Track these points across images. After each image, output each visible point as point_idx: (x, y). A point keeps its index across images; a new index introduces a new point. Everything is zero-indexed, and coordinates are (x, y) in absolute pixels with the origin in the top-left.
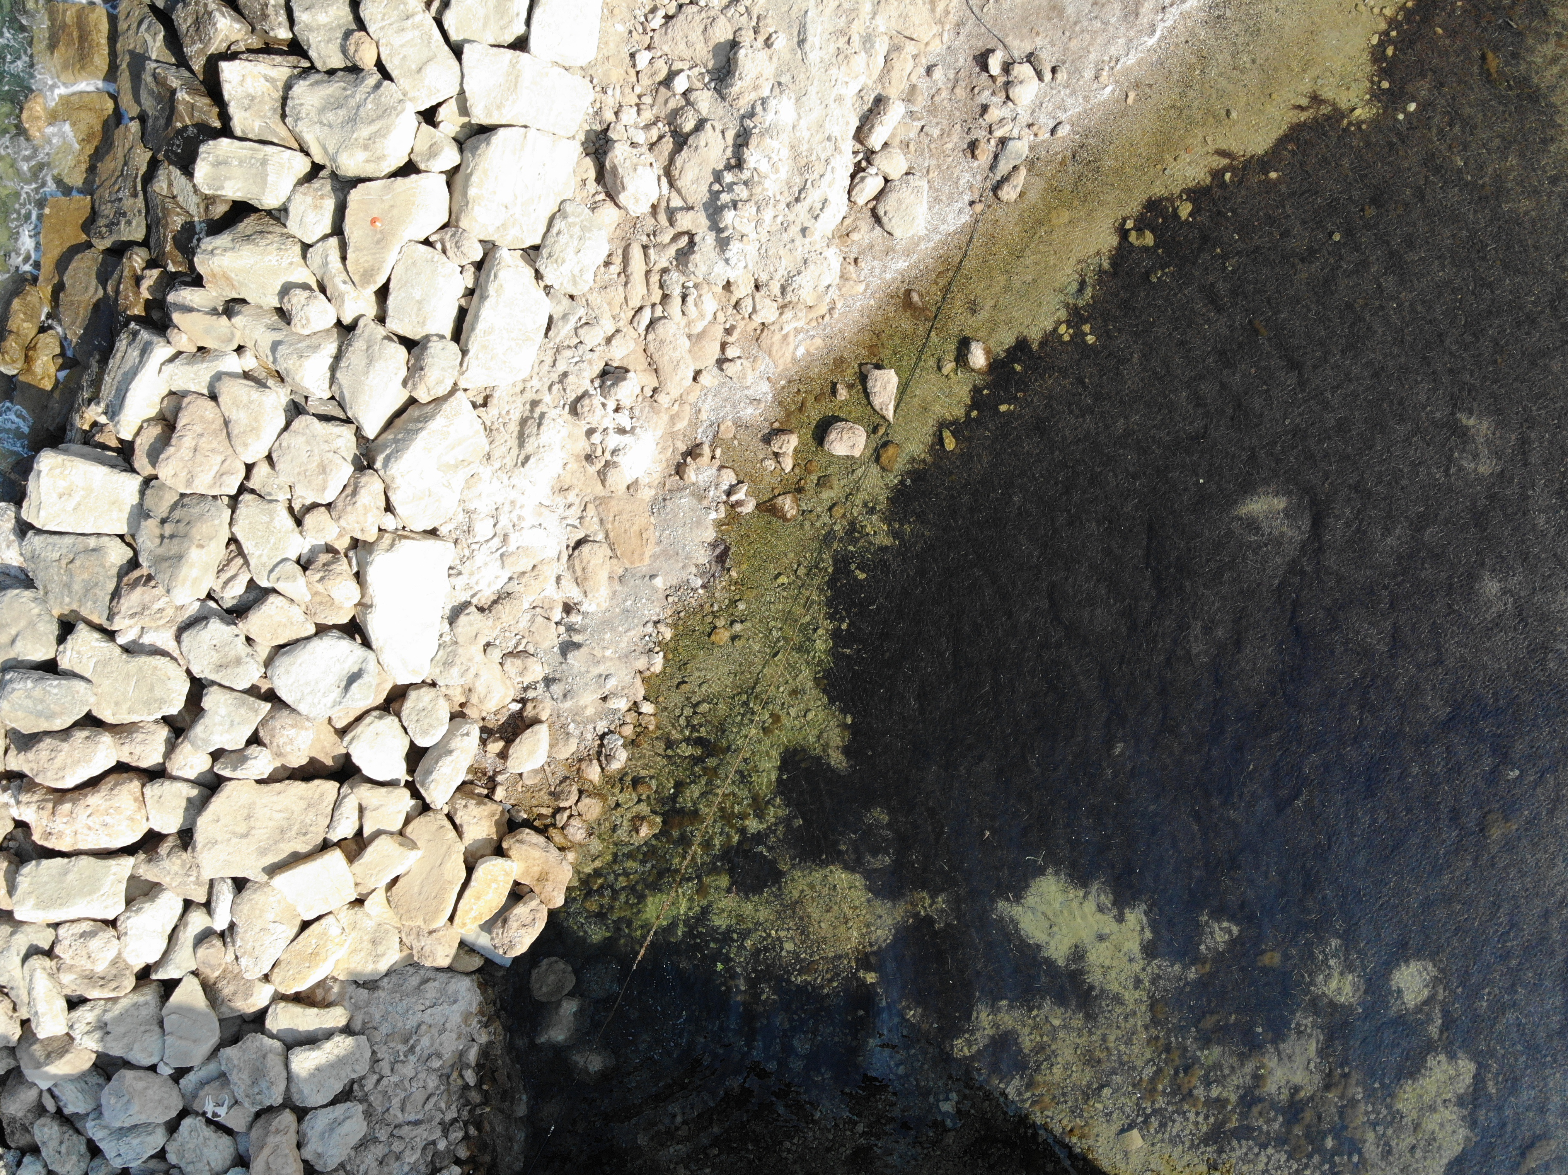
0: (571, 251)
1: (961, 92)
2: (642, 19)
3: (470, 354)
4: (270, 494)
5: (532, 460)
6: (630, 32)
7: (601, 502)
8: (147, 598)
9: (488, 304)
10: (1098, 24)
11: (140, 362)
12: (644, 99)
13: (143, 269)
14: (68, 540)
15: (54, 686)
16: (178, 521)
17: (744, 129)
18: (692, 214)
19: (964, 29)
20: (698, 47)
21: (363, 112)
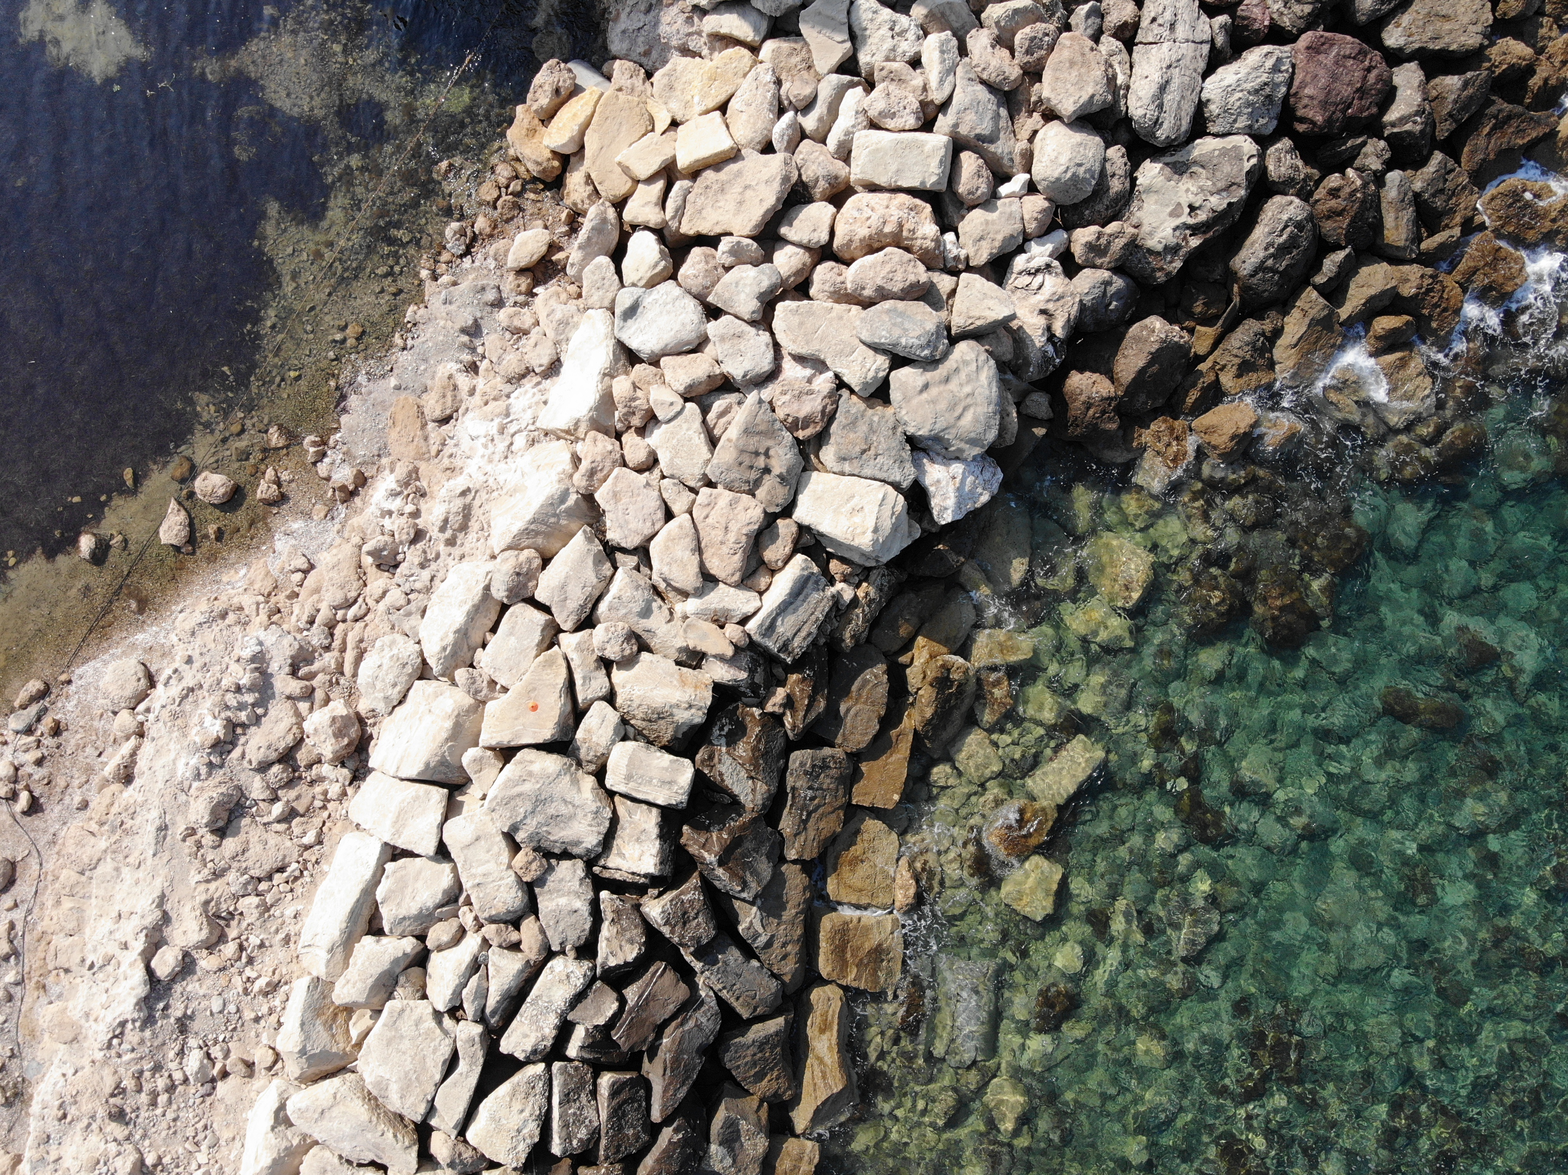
1: (61, 782)
2: (305, 873)
3: (483, 583)
5: (458, 492)
6: (317, 862)
7: (422, 456)
8: (795, 406)
9: (457, 626)
11: (774, 621)
12: (320, 804)
13: (784, 714)
14: (867, 472)
15: (883, 337)
16: (751, 467)
17: (221, 755)
18: (287, 692)
19: (48, 837)
20: (257, 837)
21: (529, 806)
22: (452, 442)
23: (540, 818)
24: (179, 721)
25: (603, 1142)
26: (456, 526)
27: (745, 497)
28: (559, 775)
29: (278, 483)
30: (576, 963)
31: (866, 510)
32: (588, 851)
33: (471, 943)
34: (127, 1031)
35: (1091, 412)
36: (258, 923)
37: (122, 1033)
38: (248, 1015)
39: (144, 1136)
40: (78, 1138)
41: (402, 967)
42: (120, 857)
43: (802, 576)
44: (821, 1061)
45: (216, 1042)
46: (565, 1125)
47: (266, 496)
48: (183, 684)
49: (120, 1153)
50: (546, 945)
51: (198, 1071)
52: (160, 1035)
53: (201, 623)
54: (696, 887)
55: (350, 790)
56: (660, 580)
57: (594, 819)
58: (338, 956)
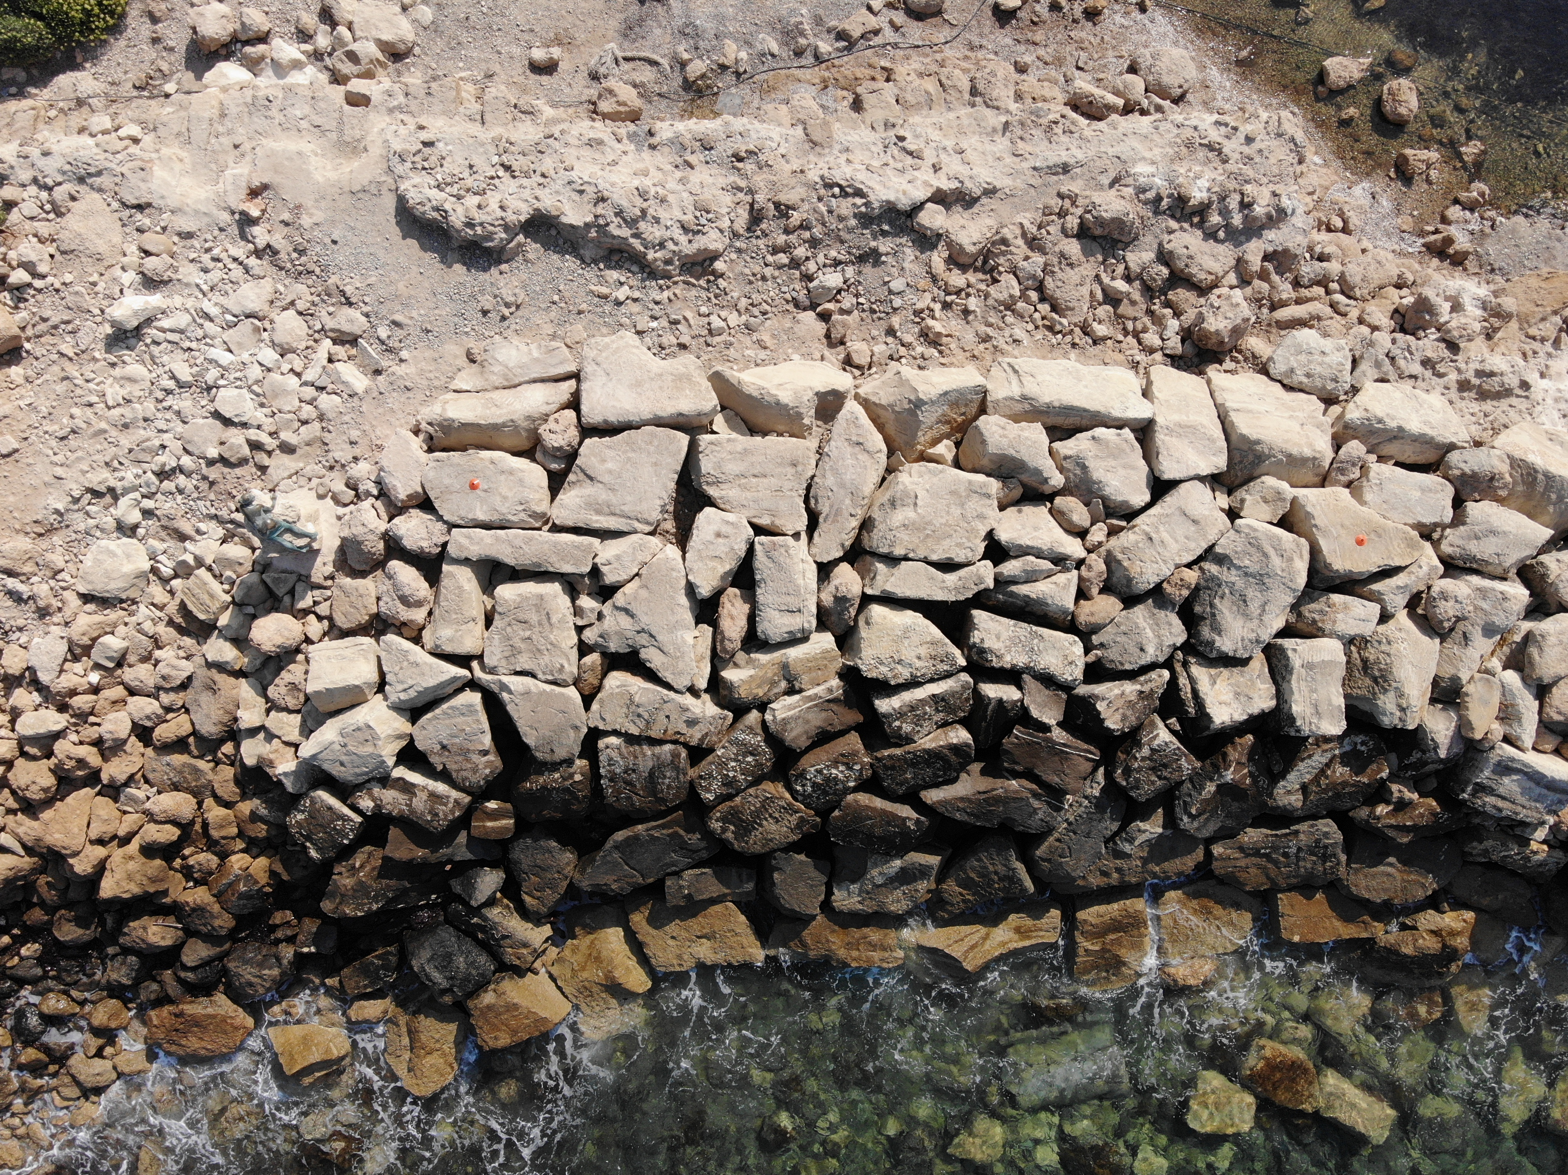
1: (1039, 36)
2: (1060, 336)
3: (1454, 440)
6: (1074, 345)
7: (1524, 321)
9: (1406, 426)
11: (1517, 770)
12: (1130, 328)
13: (1388, 802)
17: (1169, 208)
18: (1248, 257)
19: (976, 41)
20: (1085, 273)
21: (1254, 568)
22: (1551, 350)
23: (1240, 583)
24: (1184, 150)
25: (897, 751)
26: (1486, 387)
28: (1291, 590)
29: (1427, 167)
30: (1082, 666)
32: (1211, 644)
33: (1074, 548)
34: (850, 199)
36: (990, 302)
37: (847, 195)
38: (896, 321)
39: (739, 251)
40: (722, 181)
41: (1026, 479)
42: (1020, 133)
44: (986, 937)
45: (857, 295)
46: (912, 708)
47: (1411, 162)
48: (1225, 142)
49: (721, 231)
50: (1096, 629)
51: (823, 287)
52: (852, 235)
53: (1293, 140)
54: (1194, 769)
55: (1158, 356)
56: (1523, 633)
57: (1251, 641)
58: (1018, 407)
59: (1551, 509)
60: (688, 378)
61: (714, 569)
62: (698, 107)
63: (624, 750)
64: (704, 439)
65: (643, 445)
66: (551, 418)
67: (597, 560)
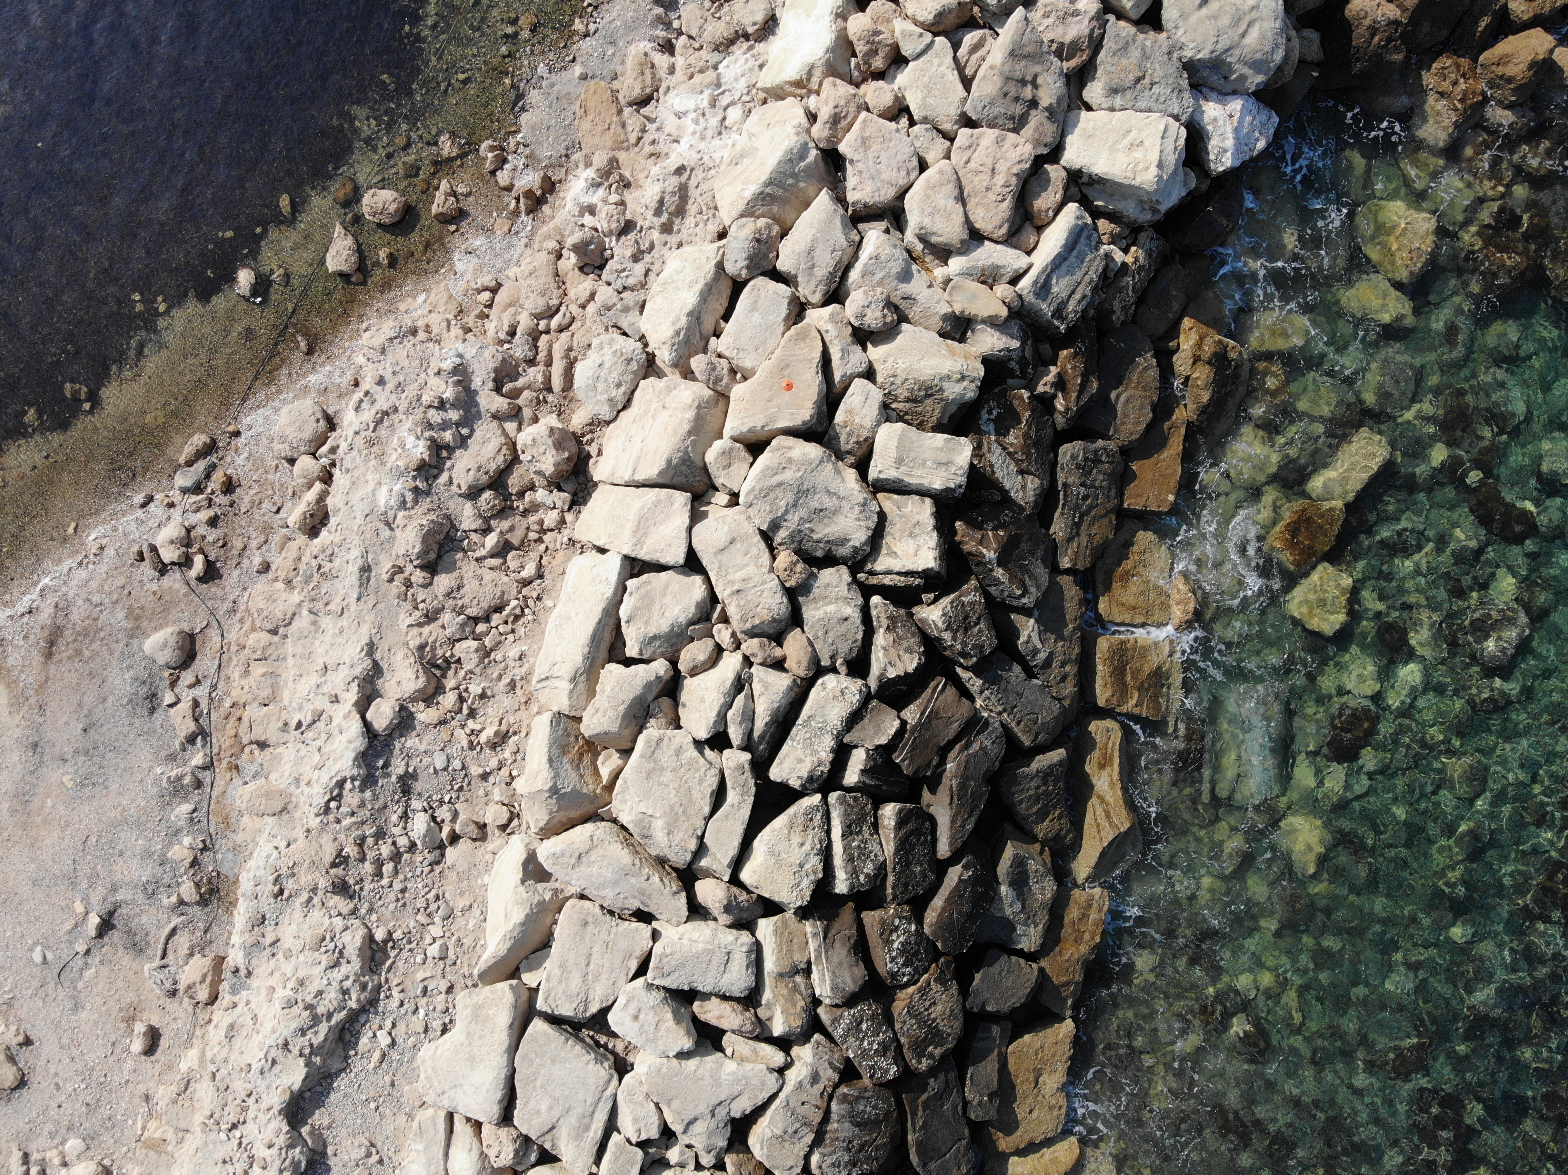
0: (607, 365)
1: (238, 543)
2: (527, 611)
3: (714, 262)
4: (927, 130)
5: (673, 169)
6: (539, 598)
7: (621, 145)
8: (1060, 30)
9: (689, 307)
10: (96, 599)
11: (1048, 278)
12: (536, 536)
13: (1054, 396)
14: (1142, 104)
16: (1017, 99)
17: (427, 480)
18: (493, 409)
19: (228, 605)
20: (470, 573)
21: (790, 498)
22: (655, 126)
23: (802, 513)
24: (375, 449)
25: (891, 879)
26: (672, 209)
27: (1011, 136)
28: (821, 461)
29: (454, 194)
30: (849, 679)
31: (1146, 144)
32: (856, 550)
33: (731, 663)
34: (345, 793)
35: (1376, 39)
36: (478, 671)
37: (340, 795)
38: (475, 770)
39: (371, 910)
40: (298, 915)
41: (654, 694)
43: (1076, 225)
44: (1102, 799)
45: (441, 802)
46: (850, 859)
47: (444, 210)
48: (377, 407)
49: (346, 929)
50: (815, 660)
51: (425, 836)
52: (381, 797)
53: (391, 340)
54: (976, 589)
55: (569, 517)
56: (916, 241)
57: (861, 512)
58: (582, 686)
59: (802, 185)
60: (478, 1007)
61: (667, 1029)
62: (227, 895)
63: (827, 1150)
64: (541, 1004)
65: (532, 1069)
66: (486, 1151)
67: (634, 1141)
